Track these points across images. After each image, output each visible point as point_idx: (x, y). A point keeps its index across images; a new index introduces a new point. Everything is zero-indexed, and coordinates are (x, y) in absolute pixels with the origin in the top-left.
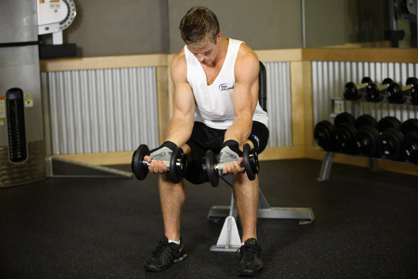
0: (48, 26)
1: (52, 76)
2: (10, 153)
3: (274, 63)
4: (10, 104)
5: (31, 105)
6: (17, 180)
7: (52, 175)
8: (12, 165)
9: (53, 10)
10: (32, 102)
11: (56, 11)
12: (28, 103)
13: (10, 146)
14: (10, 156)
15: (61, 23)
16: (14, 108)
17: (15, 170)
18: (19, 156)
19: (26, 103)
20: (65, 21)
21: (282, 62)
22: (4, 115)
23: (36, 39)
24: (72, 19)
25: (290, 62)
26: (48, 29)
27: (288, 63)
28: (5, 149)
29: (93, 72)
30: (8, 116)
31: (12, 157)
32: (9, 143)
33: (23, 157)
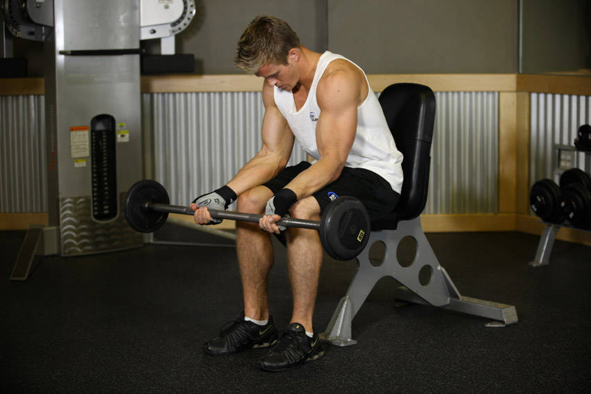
0: (154, 28)
1: (158, 99)
2: (94, 206)
3: (477, 92)
4: (96, 137)
5: (126, 139)
6: (103, 246)
7: (152, 241)
8: (96, 223)
9: (163, 5)
10: (127, 136)
11: (167, 7)
12: (122, 137)
13: (94, 197)
14: (94, 211)
15: (174, 24)
16: (103, 142)
17: (99, 232)
18: (106, 212)
19: (119, 136)
20: (179, 21)
21: (488, 92)
22: (87, 153)
23: (137, 46)
24: (189, 19)
25: (499, 93)
26: (154, 32)
27: (497, 94)
28: (87, 201)
29: (217, 96)
30: (92, 154)
31: (96, 213)
32: (93, 192)
33: (112, 214)
